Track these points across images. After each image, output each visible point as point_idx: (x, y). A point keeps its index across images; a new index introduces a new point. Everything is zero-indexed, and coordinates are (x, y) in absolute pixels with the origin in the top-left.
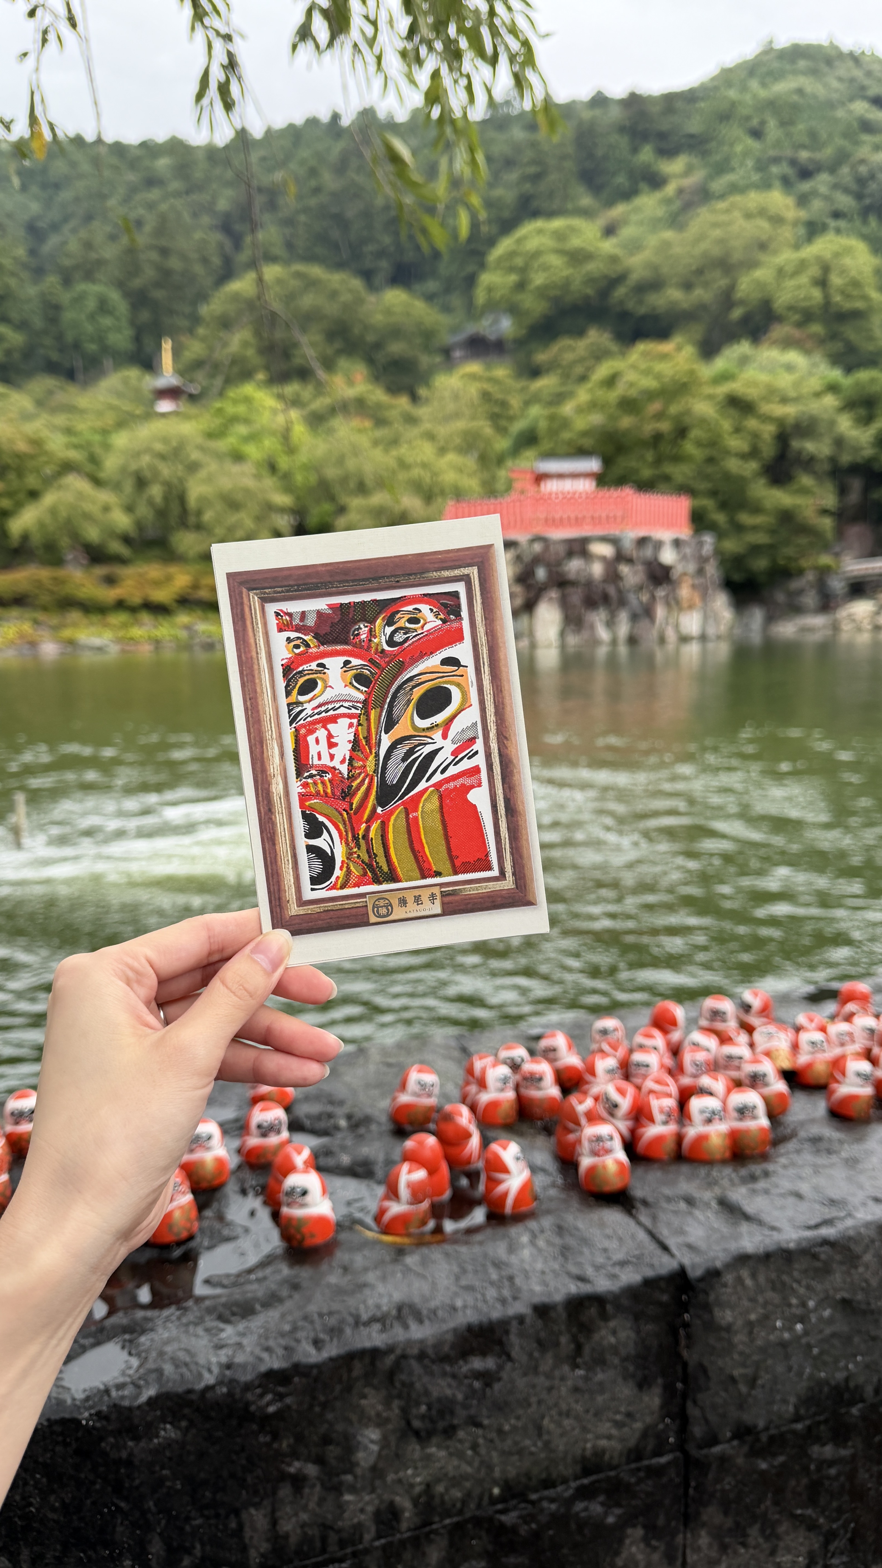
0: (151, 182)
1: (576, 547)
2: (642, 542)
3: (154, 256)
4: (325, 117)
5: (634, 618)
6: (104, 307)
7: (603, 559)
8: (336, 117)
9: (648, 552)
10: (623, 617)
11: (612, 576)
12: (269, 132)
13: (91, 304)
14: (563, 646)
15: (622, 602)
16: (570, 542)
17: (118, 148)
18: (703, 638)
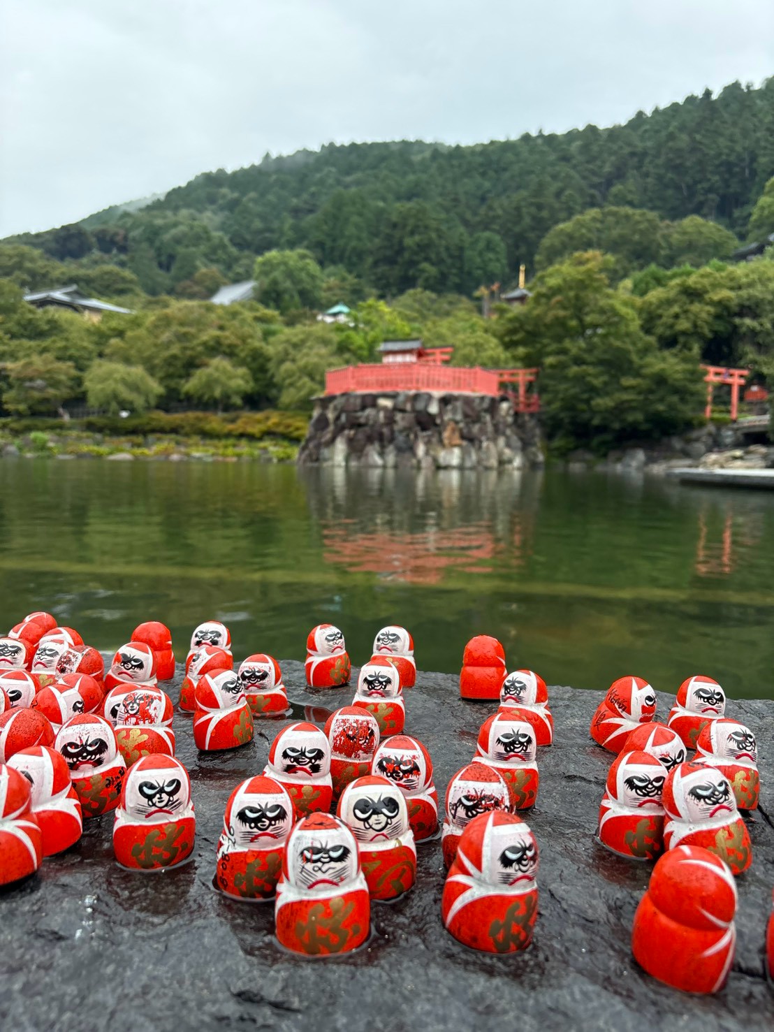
0: (566, 158)
1: (369, 401)
2: (416, 397)
3: (533, 210)
4: (699, 93)
5: (400, 450)
6: (489, 246)
7: (385, 409)
8: (708, 93)
9: (420, 406)
10: (390, 449)
11: (390, 421)
12: (656, 111)
13: (481, 245)
14: (347, 467)
15: (392, 440)
16: (364, 397)
17: (552, 138)
18: (461, 468)
